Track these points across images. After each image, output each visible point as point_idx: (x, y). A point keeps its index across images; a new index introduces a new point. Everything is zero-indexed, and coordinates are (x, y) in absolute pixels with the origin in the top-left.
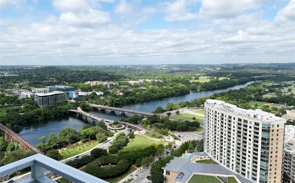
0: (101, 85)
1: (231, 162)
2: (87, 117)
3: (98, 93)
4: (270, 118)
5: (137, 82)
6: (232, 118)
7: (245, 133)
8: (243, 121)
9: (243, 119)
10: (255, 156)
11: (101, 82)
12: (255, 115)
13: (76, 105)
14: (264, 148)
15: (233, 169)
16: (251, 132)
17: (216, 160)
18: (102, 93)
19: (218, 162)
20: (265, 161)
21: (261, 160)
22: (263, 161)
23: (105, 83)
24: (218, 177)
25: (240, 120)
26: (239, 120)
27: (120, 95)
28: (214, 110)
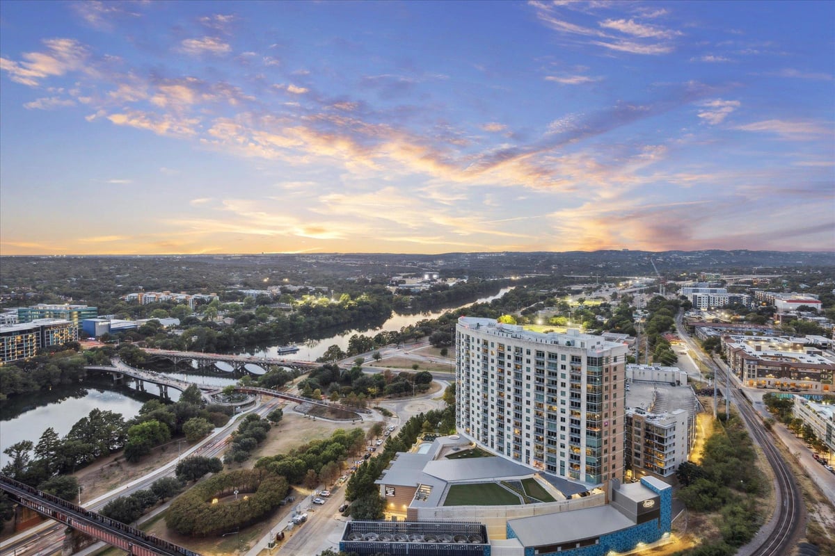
0: (169, 301)
1: (524, 448)
2: (144, 383)
3: (166, 322)
4: (597, 346)
5: (264, 292)
6: (524, 352)
7: (553, 381)
8: (546, 356)
9: (546, 350)
10: (575, 427)
11: (168, 294)
12: (568, 342)
13: (107, 354)
14: (592, 407)
15: (528, 462)
16: (564, 376)
17: (488, 449)
18: (177, 322)
19: (494, 451)
20: (595, 435)
21: (587, 433)
22: (591, 434)
23: (182, 296)
24: (502, 482)
25: (540, 354)
26: (537, 354)
27: (226, 325)
28: (482, 337)
